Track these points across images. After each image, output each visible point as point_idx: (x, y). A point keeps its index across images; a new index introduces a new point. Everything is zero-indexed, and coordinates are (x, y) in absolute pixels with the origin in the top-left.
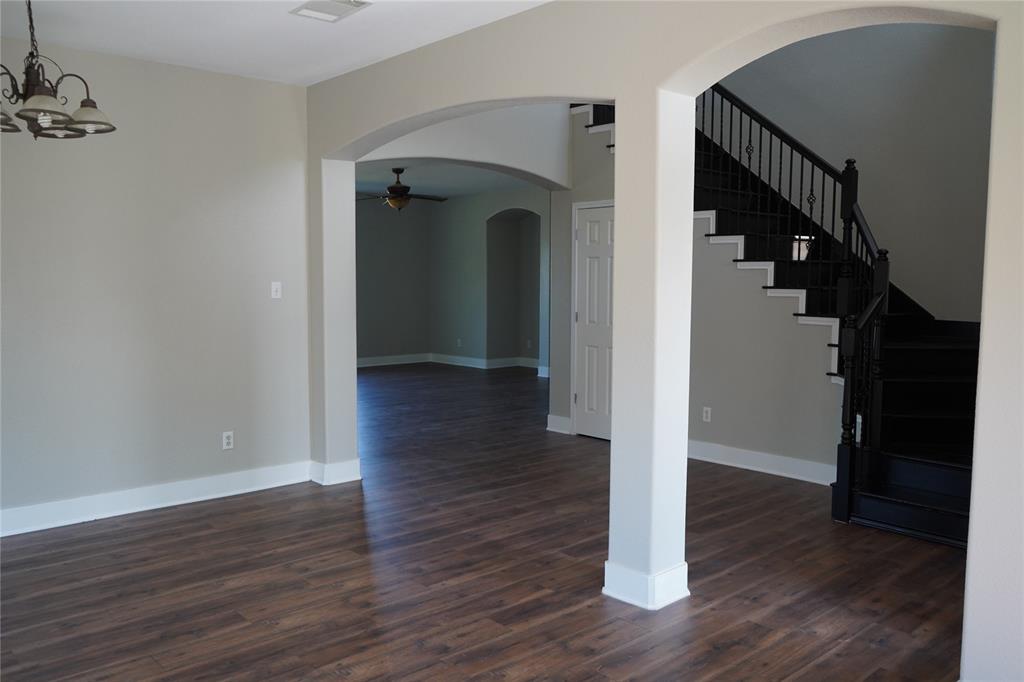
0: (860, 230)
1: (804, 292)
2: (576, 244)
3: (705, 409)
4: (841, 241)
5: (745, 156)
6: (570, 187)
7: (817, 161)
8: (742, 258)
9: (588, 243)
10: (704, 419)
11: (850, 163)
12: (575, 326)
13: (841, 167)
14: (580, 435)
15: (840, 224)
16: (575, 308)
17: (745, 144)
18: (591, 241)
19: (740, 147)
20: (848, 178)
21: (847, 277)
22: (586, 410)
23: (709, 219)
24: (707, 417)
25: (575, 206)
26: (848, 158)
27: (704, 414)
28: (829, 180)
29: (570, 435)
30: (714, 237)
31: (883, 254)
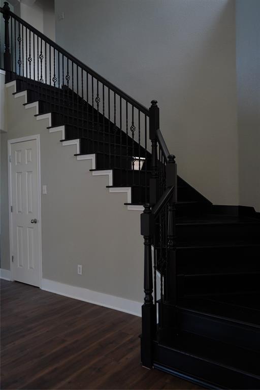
0: (161, 148)
1: (130, 189)
2: (10, 165)
3: (79, 266)
4: (151, 153)
5: (95, 104)
6: (7, 131)
7: (135, 104)
8: (95, 168)
9: (16, 164)
10: (79, 273)
11: (154, 103)
12: (11, 214)
13: (148, 106)
14: (15, 281)
15: (149, 143)
16: (11, 204)
17: (95, 96)
18: (17, 163)
19: (93, 99)
20: (153, 113)
21: (155, 178)
22: (19, 266)
23: (76, 144)
24: (80, 272)
25: (10, 142)
26: (153, 100)
27: (78, 270)
28: (142, 115)
29: (11, 281)
30: (80, 156)
31: (172, 158)
